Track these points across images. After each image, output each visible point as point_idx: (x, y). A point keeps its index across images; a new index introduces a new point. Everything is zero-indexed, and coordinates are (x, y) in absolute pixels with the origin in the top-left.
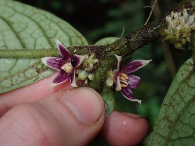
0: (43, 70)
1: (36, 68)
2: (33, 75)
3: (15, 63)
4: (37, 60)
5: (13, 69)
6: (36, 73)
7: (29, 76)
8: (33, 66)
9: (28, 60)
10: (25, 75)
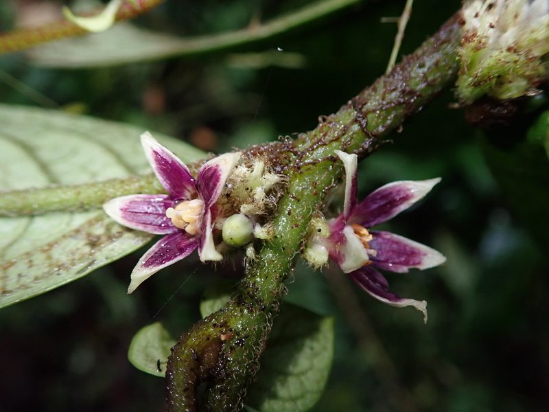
0: (110, 238)
1: (89, 235)
2: (77, 256)
3: (26, 230)
4: (92, 215)
5: (16, 247)
6: (87, 249)
7: (64, 259)
8: (78, 231)
9: (65, 218)
10: (49, 258)
